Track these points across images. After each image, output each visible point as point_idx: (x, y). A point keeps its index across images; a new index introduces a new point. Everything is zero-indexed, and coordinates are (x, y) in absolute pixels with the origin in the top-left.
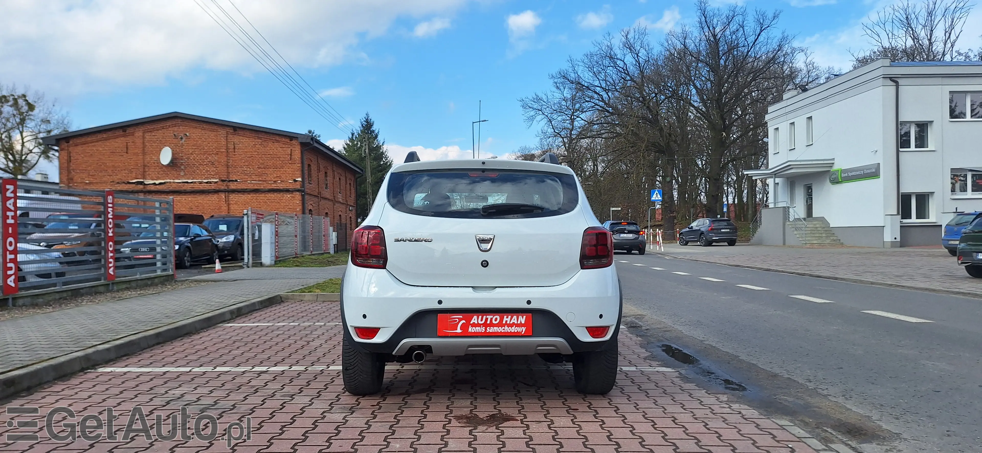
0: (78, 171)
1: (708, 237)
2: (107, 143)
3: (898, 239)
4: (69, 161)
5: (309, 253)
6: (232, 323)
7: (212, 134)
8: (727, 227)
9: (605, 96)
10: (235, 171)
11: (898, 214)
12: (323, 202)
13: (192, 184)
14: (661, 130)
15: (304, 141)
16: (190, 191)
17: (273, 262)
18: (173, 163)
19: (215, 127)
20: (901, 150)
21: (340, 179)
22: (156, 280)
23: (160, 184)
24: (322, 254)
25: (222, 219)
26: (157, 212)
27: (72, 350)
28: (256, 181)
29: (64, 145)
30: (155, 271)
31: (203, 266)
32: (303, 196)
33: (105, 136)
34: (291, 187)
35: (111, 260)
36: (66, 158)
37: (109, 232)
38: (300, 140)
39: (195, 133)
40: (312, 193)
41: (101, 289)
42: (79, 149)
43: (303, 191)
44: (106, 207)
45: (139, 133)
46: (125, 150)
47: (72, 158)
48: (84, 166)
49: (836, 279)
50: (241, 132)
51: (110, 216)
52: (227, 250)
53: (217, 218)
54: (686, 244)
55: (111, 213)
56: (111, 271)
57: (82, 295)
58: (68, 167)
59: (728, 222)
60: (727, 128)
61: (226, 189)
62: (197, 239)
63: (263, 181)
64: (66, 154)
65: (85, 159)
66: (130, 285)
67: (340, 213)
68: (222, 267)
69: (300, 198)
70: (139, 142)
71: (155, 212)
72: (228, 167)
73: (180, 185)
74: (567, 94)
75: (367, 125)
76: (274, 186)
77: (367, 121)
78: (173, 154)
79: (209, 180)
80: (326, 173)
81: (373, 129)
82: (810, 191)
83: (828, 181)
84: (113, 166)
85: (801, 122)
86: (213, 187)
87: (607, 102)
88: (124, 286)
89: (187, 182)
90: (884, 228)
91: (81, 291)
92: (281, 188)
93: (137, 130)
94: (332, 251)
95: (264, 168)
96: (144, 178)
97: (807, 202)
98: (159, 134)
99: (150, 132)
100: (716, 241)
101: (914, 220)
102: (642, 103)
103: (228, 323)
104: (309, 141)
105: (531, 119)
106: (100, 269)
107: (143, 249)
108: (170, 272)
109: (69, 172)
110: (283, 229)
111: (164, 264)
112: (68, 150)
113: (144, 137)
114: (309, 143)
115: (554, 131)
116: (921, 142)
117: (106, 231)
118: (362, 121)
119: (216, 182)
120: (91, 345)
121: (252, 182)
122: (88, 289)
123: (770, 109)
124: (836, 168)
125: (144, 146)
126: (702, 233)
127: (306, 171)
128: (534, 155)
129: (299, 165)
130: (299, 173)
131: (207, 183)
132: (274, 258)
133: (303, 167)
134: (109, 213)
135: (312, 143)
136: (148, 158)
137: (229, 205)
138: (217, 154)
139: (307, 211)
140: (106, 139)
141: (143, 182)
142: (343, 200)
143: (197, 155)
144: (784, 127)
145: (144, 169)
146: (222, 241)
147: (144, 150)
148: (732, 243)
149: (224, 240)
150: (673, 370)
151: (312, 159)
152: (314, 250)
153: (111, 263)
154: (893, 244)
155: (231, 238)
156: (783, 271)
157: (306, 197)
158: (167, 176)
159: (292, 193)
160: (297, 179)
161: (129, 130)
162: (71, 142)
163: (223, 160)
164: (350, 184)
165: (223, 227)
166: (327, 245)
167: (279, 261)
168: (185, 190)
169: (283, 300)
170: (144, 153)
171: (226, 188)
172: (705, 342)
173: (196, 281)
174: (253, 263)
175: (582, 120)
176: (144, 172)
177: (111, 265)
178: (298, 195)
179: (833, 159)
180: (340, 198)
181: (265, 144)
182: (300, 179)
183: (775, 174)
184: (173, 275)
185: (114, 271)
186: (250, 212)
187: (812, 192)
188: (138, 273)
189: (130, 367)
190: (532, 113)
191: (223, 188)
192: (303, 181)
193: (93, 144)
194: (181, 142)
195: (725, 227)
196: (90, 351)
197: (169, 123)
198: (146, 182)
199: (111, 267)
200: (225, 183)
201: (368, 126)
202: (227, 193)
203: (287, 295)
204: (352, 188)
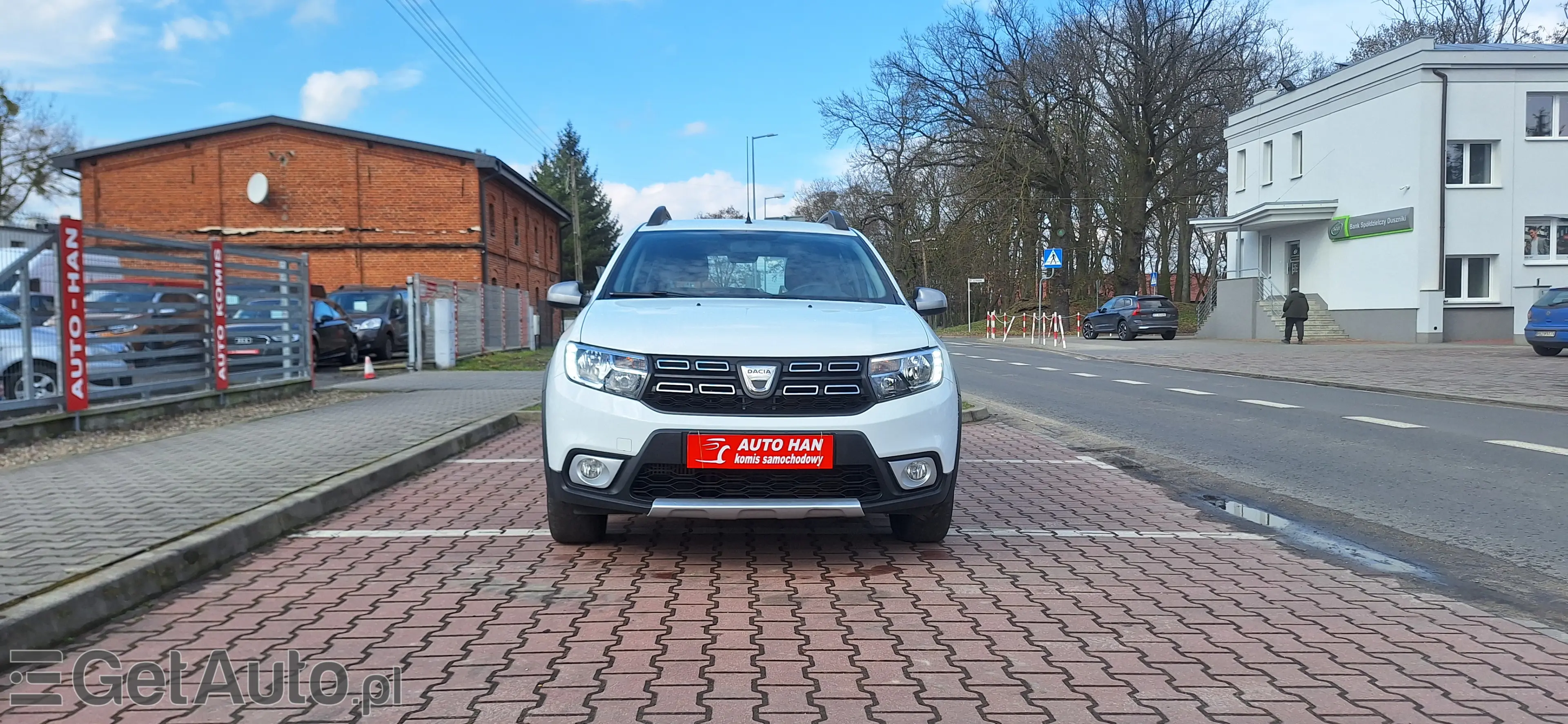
0: (113, 212)
1: (1132, 326)
2: (160, 166)
3: (1440, 330)
4: (98, 195)
5: (501, 349)
6: (466, 457)
7: (333, 153)
8: (1163, 310)
9: (961, 96)
10: (372, 213)
11: (1441, 289)
12: (512, 266)
13: (301, 236)
14: (1051, 152)
15: (484, 165)
16: (298, 246)
17: (453, 363)
18: (271, 202)
19: (337, 141)
20: (1448, 186)
21: (536, 229)
22: (286, 390)
23: (249, 234)
24: (519, 350)
25: (358, 292)
26: (283, 278)
27: (257, 502)
28: (405, 230)
29: (89, 169)
30: (281, 375)
31: (342, 368)
32: (483, 256)
33: (156, 154)
34: (463, 241)
35: (221, 356)
36: (92, 190)
37: (216, 310)
38: (478, 164)
39: (303, 150)
40: (496, 251)
41: (208, 403)
42: (115, 175)
43: (483, 248)
44: (212, 269)
45: (212, 150)
46: (190, 178)
47: (102, 191)
48: (123, 204)
49: (1384, 390)
50: (379, 150)
51: (218, 283)
52: (370, 343)
53: (348, 290)
54: (1094, 338)
55: (220, 278)
56: (222, 374)
57: (182, 413)
58: (96, 205)
59: (1163, 301)
60: (1156, 151)
61: (356, 244)
62: (327, 324)
63: (418, 230)
64: (92, 185)
65: (124, 192)
66: (248, 397)
67: (537, 285)
68: (375, 370)
69: (479, 259)
70: (212, 165)
71: (278, 277)
72: (359, 207)
73: (281, 236)
74: (895, 92)
75: (568, 142)
76: (435, 240)
77: (569, 135)
78: (270, 186)
79: (330, 229)
80: (516, 219)
81: (579, 149)
82: (1295, 252)
83: (1327, 235)
84: (171, 205)
85: (1283, 140)
86: (336, 240)
87: (964, 106)
88: (240, 399)
89: (293, 232)
90: (1418, 311)
91: (179, 406)
92: (448, 242)
93: (209, 144)
94: (532, 346)
95: (420, 209)
96: (222, 224)
97: (1290, 269)
98: (245, 153)
99: (231, 148)
100: (1143, 332)
101: (1464, 298)
102: (1022, 108)
103: (460, 458)
104: (492, 165)
105: (836, 134)
106: (202, 370)
107: (240, 341)
108: (306, 377)
109: (98, 214)
110: (464, 309)
111: (295, 363)
112: (95, 177)
113: (220, 157)
114: (493, 169)
115: (873, 154)
116: (1480, 172)
117: (213, 308)
118: (561, 134)
119: (340, 233)
120: (282, 494)
121: (401, 232)
122: (187, 403)
123: (1232, 120)
124: (1338, 215)
125: (221, 172)
126: (1122, 319)
127: (487, 216)
128: (835, 193)
129: (476, 205)
130: (476, 218)
131: (325, 233)
132: (454, 356)
133: (482, 208)
134: (216, 277)
135: (496, 169)
136: (227, 192)
137: (361, 270)
138: (342, 186)
139: (489, 281)
140: (157, 160)
141: (220, 231)
142: (541, 263)
143: (309, 187)
144: (1255, 148)
145: (222, 209)
146: (362, 328)
147: (220, 178)
148: (1169, 335)
149: (365, 326)
150: (1262, 538)
151: (495, 195)
152: (508, 344)
153: (221, 360)
154: (1432, 337)
155: (376, 323)
156: (1287, 379)
157: (489, 258)
158: (259, 221)
159: (465, 252)
160: (473, 229)
161: (196, 146)
162: (100, 165)
163: (352, 196)
164: (551, 237)
165: (361, 306)
166: (525, 335)
167: (461, 361)
168: (290, 245)
169: (520, 421)
170: (221, 184)
171: (358, 242)
172: (1274, 492)
173: (347, 391)
174: (423, 364)
175: (924, 135)
176: (222, 214)
177: (221, 364)
178: (475, 255)
179: (1336, 201)
180: (536, 259)
181: (420, 170)
182: (477, 228)
183: (1240, 226)
184: (310, 381)
185: (226, 373)
186: (417, 281)
187: (1298, 252)
188: (259, 379)
189: (357, 529)
190: (838, 124)
191: (351, 241)
192: (483, 232)
193: (136, 168)
194: (281, 165)
195: (1160, 309)
196: (288, 502)
197: (260, 135)
198: (227, 231)
199: (221, 368)
200: (356, 233)
201: (570, 144)
202: (358, 251)
203: (527, 415)
204: (554, 243)
